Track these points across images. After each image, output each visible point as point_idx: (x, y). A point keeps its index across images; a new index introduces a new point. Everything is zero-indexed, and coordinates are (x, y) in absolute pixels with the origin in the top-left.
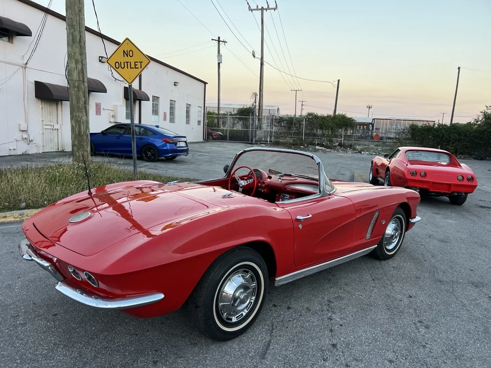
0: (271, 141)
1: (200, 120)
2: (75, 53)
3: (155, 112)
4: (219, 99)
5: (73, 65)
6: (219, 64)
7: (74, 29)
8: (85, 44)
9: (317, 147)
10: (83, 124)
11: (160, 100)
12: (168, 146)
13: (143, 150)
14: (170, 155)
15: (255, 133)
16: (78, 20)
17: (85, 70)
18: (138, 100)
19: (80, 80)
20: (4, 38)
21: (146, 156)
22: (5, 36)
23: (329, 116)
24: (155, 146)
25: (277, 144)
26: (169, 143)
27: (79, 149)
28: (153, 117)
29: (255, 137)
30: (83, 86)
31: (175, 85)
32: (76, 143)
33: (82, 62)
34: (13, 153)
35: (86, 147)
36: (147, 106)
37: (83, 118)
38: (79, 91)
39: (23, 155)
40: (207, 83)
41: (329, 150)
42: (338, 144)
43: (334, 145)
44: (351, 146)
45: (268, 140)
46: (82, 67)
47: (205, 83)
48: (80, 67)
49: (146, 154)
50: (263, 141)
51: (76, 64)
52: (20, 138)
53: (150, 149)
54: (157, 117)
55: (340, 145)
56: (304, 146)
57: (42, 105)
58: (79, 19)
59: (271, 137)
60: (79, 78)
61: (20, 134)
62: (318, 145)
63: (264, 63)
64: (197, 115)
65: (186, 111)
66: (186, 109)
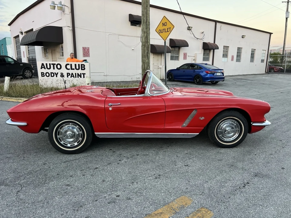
1: (263, 59)
2: (144, 28)
3: (225, 55)
4: (284, 44)
5: (143, 34)
6: (287, 18)
7: (144, 16)
8: (149, 22)
10: (146, 64)
11: (230, 48)
12: (208, 76)
13: (195, 78)
14: (209, 80)
17: (148, 36)
18: (212, 49)
19: (145, 42)
20: (137, 25)
21: (196, 82)
24: (201, 75)
30: (147, 45)
31: (242, 37)
33: (147, 32)
34: (138, 80)
36: (219, 53)
38: (145, 47)
40: (272, 33)
47: (271, 34)
48: (146, 35)
49: (197, 80)
53: (198, 77)
58: (146, 11)
60: (145, 40)
65: (251, 53)
66: (251, 52)
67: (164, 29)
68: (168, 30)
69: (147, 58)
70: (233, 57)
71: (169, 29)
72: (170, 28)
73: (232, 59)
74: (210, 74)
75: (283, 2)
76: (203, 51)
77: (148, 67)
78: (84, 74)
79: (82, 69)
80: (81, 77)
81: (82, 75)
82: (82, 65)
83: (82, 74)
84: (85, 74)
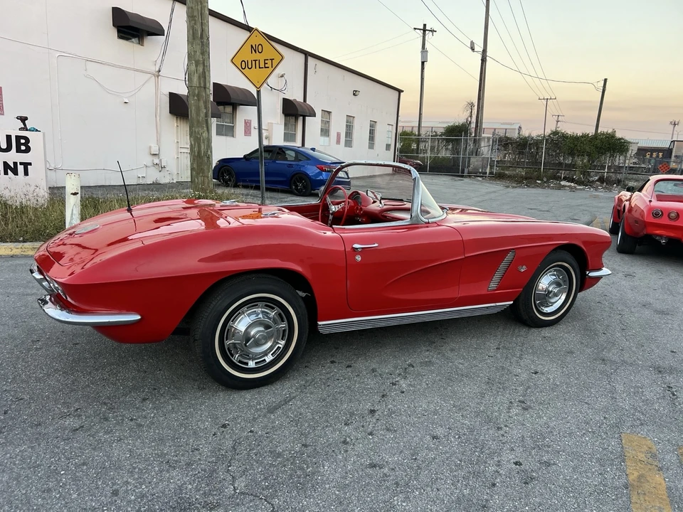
0: (491, 173)
1: (389, 143)
2: (195, 52)
3: (325, 132)
4: (420, 114)
5: (193, 67)
6: (423, 63)
7: (195, 20)
8: (208, 39)
9: (563, 183)
10: (204, 142)
11: (333, 115)
12: (324, 176)
13: (293, 181)
15: (469, 161)
16: (199, 9)
17: (207, 73)
18: (301, 115)
19: (201, 87)
20: (133, 40)
21: (297, 189)
22: (134, 36)
23: (585, 136)
24: (307, 175)
25: (499, 177)
26: (325, 171)
27: (198, 174)
28: (322, 138)
29: (469, 166)
30: (204, 94)
31: (354, 94)
32: (195, 166)
33: (204, 63)
34: (141, 182)
35: (206, 171)
36: (314, 124)
37: (204, 135)
38: (199, 100)
39: (153, 184)
40: (403, 91)
41: (581, 187)
42: (597, 178)
43: (591, 179)
44: (619, 182)
45: (488, 171)
46: (204, 69)
47: (400, 91)
48: (201, 69)
49: (297, 186)
50: (480, 173)
51: (196, 66)
52: (150, 164)
53: (301, 180)
54: (327, 139)
55: (601, 180)
56: (542, 180)
57: (177, 122)
58: (201, 8)
59: (492, 167)
60: (200, 83)
61: (151, 158)
62: (565, 179)
63: (487, 58)
64: (385, 135)
65: (370, 130)
66: (369, 128)
67: (255, 61)
68: (265, 63)
69: (205, 129)
70: (339, 135)
71: (269, 62)
72: (272, 60)
73: (338, 142)
74: (328, 171)
75: (415, 29)
76: (283, 116)
77: (207, 151)
78: (26, 165)
79: (19, 150)
80: (16, 173)
81: (21, 169)
82: (18, 138)
83: (21, 164)
84: (30, 164)
